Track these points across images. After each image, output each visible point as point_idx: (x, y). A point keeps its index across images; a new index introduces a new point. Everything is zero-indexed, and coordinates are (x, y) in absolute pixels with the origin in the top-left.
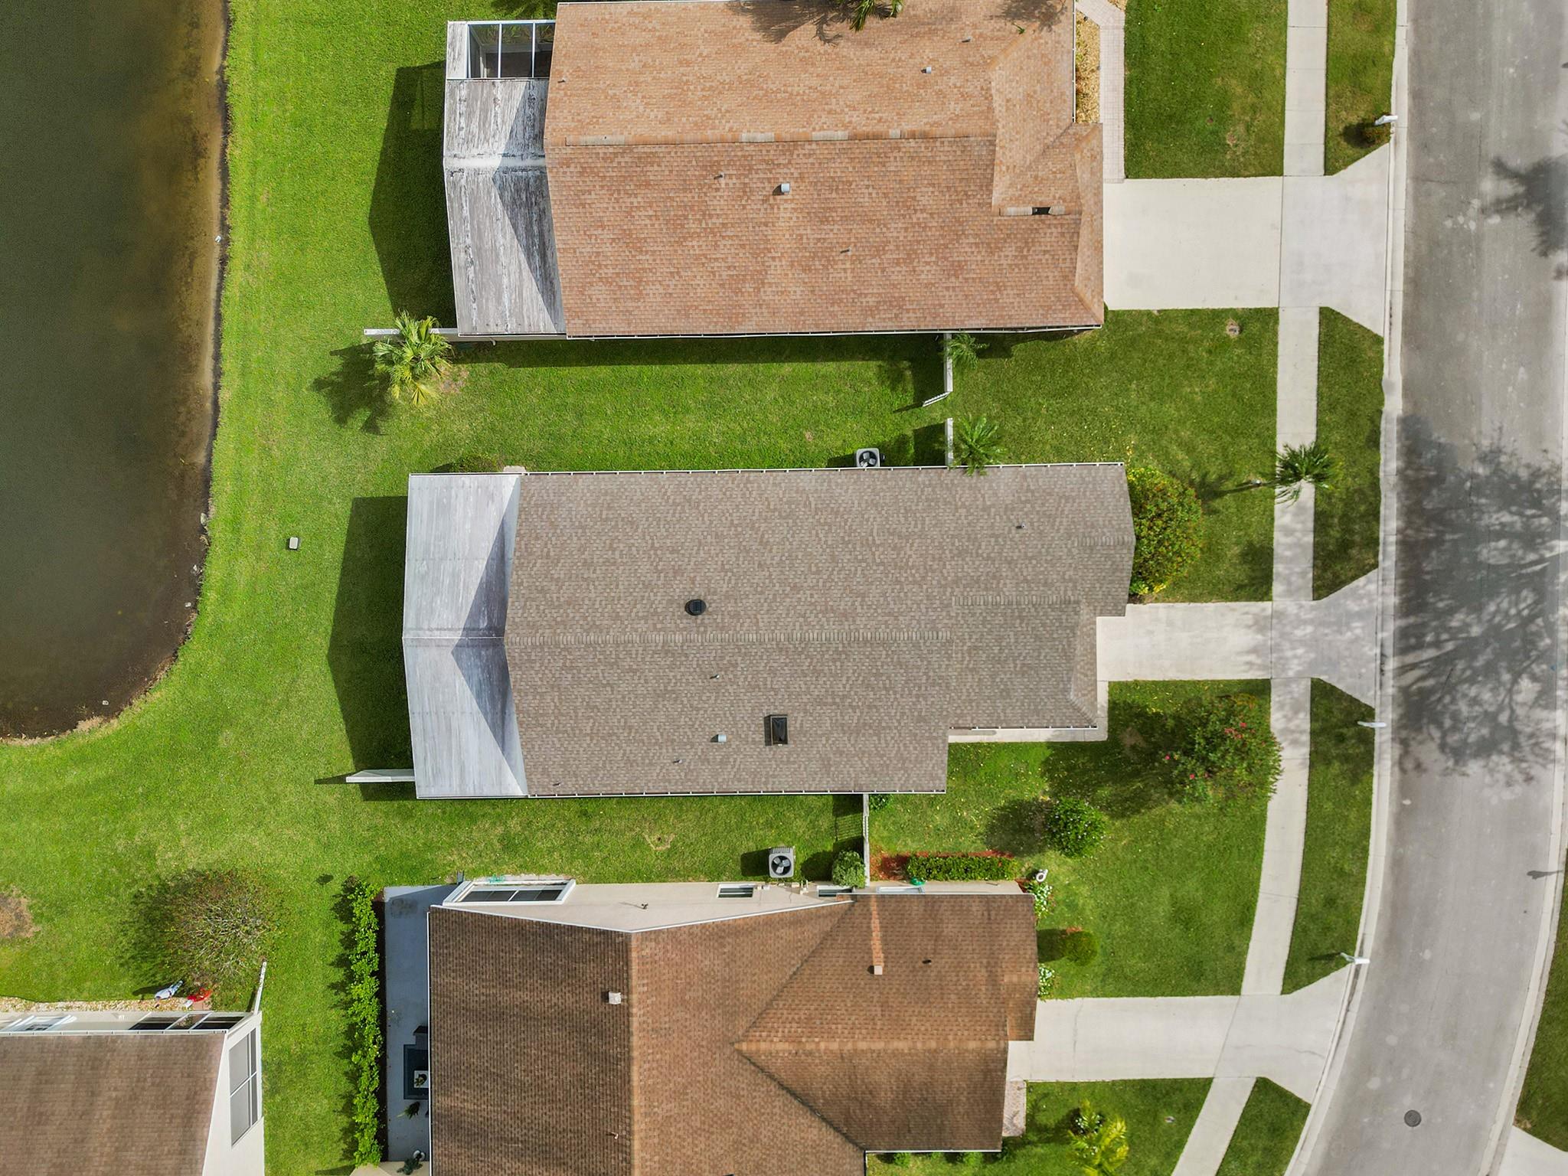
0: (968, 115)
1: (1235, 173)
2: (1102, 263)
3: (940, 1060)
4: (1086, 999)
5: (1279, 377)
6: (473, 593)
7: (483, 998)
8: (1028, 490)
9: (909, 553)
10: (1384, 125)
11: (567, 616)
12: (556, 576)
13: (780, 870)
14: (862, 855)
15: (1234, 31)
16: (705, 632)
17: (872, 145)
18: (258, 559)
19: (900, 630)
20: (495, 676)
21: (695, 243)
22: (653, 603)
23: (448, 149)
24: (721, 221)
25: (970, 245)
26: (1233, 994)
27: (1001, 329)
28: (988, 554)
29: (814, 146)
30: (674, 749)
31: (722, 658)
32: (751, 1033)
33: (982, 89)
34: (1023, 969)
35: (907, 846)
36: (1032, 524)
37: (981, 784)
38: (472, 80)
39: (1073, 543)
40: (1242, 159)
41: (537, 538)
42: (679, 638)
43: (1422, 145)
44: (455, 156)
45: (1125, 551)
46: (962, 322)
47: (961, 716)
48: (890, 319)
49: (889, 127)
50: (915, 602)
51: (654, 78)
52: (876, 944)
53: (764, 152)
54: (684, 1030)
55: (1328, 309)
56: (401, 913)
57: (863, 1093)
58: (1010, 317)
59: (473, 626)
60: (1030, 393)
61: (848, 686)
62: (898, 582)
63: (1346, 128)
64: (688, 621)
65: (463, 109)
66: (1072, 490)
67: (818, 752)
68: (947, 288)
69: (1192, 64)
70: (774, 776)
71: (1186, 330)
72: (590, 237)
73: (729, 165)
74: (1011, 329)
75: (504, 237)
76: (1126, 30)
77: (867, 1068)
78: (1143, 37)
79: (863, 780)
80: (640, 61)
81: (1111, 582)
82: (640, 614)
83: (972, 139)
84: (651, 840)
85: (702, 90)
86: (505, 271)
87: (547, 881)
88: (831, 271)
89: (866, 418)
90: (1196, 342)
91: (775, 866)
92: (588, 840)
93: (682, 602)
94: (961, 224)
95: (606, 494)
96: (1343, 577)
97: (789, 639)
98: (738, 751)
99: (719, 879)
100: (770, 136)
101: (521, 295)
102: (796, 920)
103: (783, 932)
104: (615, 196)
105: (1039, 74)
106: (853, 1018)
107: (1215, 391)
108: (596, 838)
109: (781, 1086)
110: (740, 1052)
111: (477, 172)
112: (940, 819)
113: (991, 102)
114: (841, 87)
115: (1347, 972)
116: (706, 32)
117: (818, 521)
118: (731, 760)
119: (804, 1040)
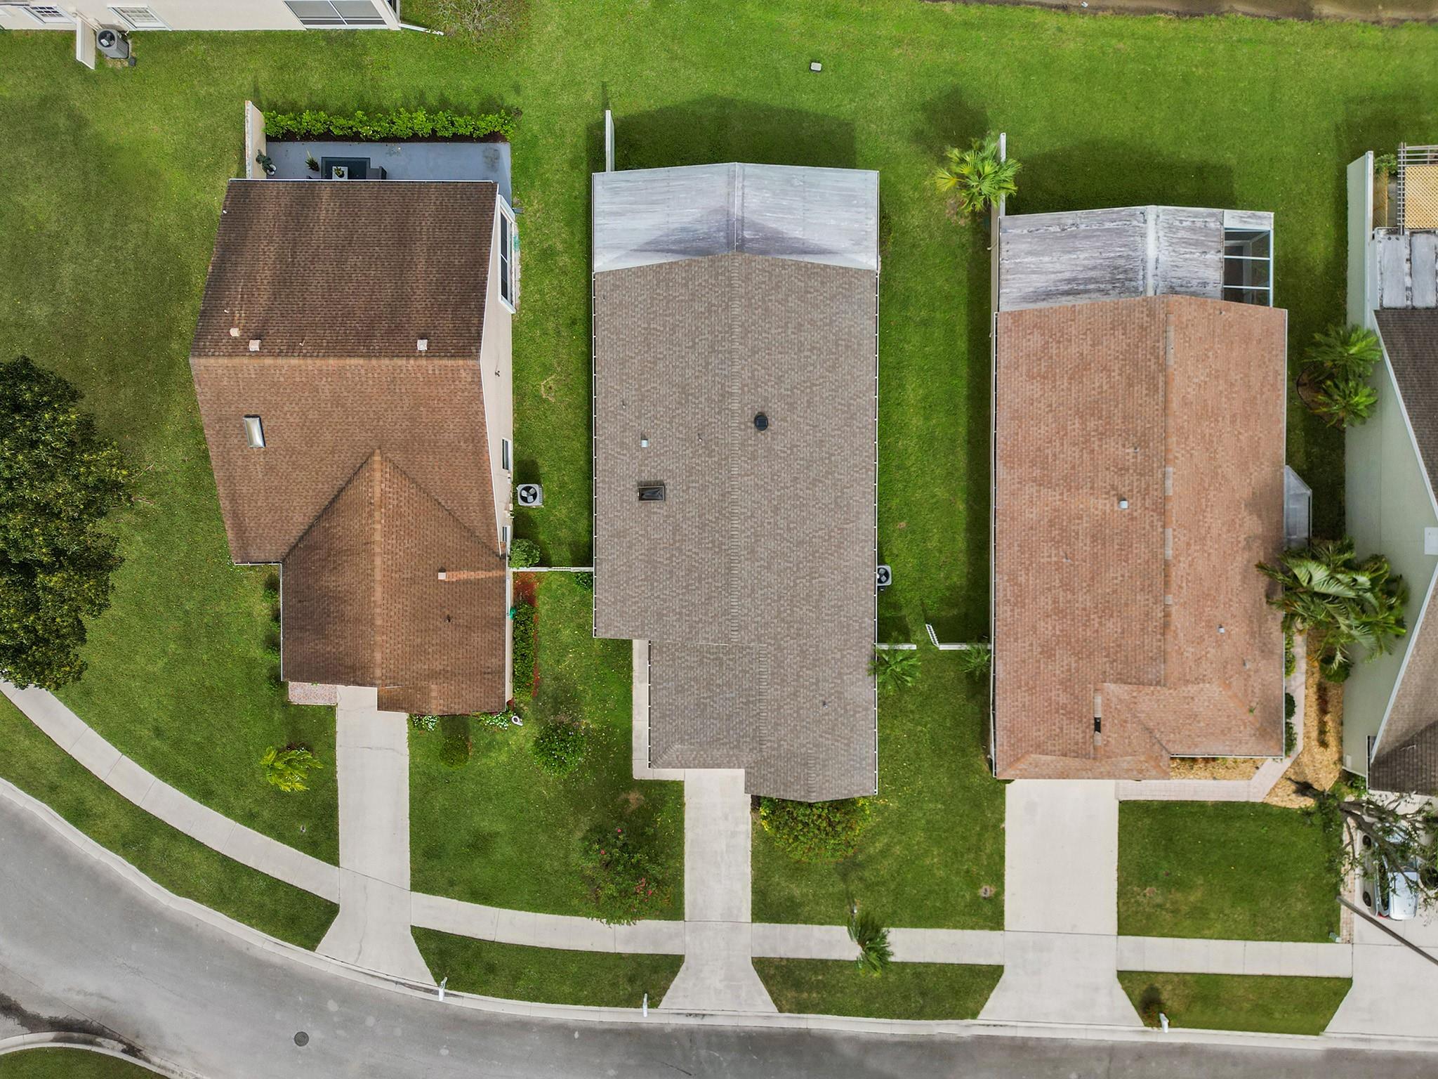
0: (1183, 664)
1: (1121, 894)
2: (1050, 778)
3: (364, 628)
4: (408, 758)
5: (944, 931)
6: (774, 226)
7: (418, 229)
8: (856, 712)
9: (804, 608)
10: (1159, 1021)
11: (756, 309)
12: (790, 299)
13: (524, 494)
14: (537, 565)
15: (1244, 894)
16: (740, 430)
17: (1159, 580)
18: (802, 34)
19: (739, 599)
20: (702, 244)
21: (1077, 425)
22: (766, 384)
23: (1164, 210)
24: (1096, 448)
25: (1069, 665)
26: (411, 885)
27: (994, 691)
28: (802, 676)
29: (1160, 530)
30: (635, 401)
31: (717, 444)
32: (389, 465)
33: (1205, 676)
34: (442, 702)
35: (543, 606)
36: (827, 714)
37: (596, 670)
38: (1223, 232)
39: (811, 749)
40: (1133, 900)
41: (822, 283)
42: (736, 406)
43: (1141, 1054)
44: (1158, 216)
45: (803, 793)
46: (1001, 658)
47: (661, 652)
48: (1005, 595)
49: (1174, 595)
50: (763, 612)
51: (1221, 392)
52: (464, 575)
53: (1155, 487)
54: (393, 406)
55: (1002, 972)
56: (487, 157)
57: (335, 562)
58: (1005, 699)
59: (746, 225)
60: (936, 717)
61: (690, 553)
62: (780, 598)
63: (1158, 990)
64: (749, 415)
65: (1198, 225)
66: (855, 749)
67: (631, 528)
68: (1031, 645)
69: (1216, 858)
70: (610, 489)
71: (988, 851)
72: (1085, 334)
73: (1146, 456)
74: (994, 701)
75: (1085, 259)
76: (1247, 803)
77: (357, 565)
78: (1240, 817)
79: (605, 567)
80: (1236, 380)
81: (776, 782)
82: (756, 373)
83: (1163, 666)
84: (550, 380)
85: (1210, 435)
86: (1055, 259)
87: (515, 289)
88: (1050, 544)
89: (916, 575)
90: (977, 860)
91: (527, 489)
92: (550, 326)
93: (766, 409)
94: (1088, 657)
95: (859, 344)
96: (771, 983)
97: (733, 503)
98: (633, 457)
99: (515, 440)
100: (1170, 493)
101: (1034, 272)
102: (486, 505)
103: (476, 493)
104: (1121, 357)
105: (1214, 725)
106: (401, 553)
107: (933, 875)
108: (551, 332)
109: (341, 490)
110: (372, 454)
111: (1143, 236)
112: (566, 634)
113: (1192, 682)
114: (1209, 554)
115: (429, 981)
116: (1259, 438)
117: (832, 531)
118: (625, 452)
119: (383, 510)
